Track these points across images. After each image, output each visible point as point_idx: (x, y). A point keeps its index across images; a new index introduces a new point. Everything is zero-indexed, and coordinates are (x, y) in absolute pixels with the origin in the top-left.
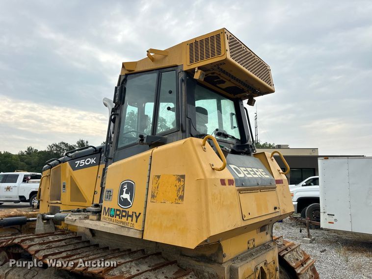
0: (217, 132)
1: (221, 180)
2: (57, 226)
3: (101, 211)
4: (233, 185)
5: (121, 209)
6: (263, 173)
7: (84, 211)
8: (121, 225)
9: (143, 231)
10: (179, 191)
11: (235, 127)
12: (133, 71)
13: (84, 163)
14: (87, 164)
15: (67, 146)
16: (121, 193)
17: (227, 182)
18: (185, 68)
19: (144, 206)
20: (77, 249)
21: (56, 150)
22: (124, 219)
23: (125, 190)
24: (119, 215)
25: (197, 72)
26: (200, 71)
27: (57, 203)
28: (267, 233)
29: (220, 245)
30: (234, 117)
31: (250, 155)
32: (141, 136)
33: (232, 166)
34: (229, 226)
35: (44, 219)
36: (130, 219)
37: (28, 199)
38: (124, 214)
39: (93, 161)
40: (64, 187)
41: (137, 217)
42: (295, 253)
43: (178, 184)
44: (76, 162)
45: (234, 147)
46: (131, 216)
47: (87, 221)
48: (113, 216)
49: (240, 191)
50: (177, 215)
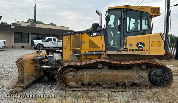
9: (150, 53)
12: (130, 8)
18: (150, 14)
22: (141, 51)
23: (140, 44)
24: (138, 50)
27: (78, 49)
40: (84, 43)
41: (147, 50)
43: (159, 43)
46: (145, 50)
48: (135, 51)
50: (159, 49)
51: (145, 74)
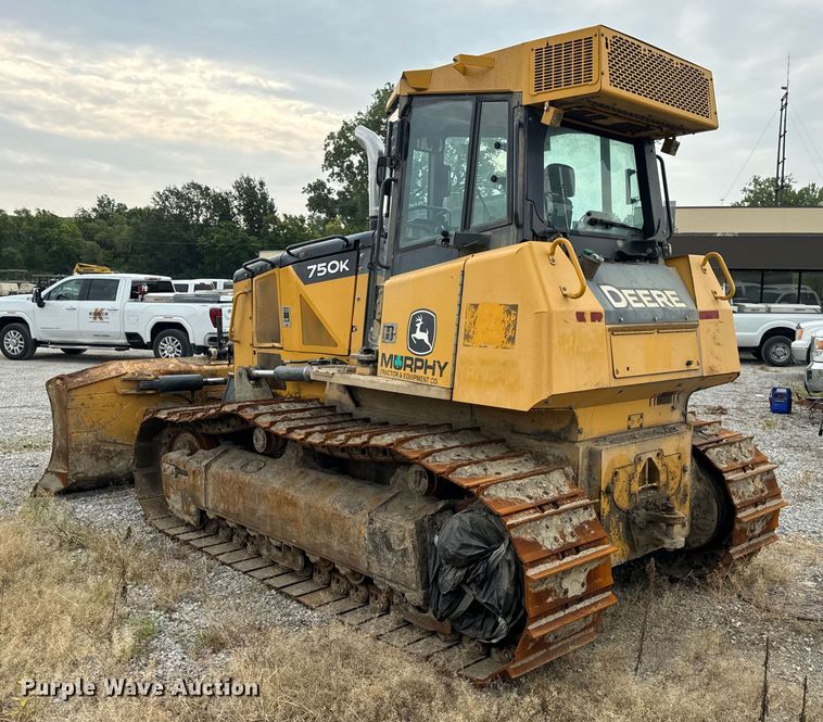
0: (588, 218)
1: (577, 313)
2: (278, 391)
3: (377, 361)
4: (599, 321)
5: (414, 357)
6: (673, 299)
7: (334, 363)
8: (416, 381)
9: (452, 389)
10: (507, 329)
11: (633, 201)
12: (425, 89)
13: (325, 269)
14: (332, 272)
15: (208, 195)
16: (413, 330)
17: (588, 317)
18: (526, 101)
19: (452, 352)
20: (335, 423)
21: (179, 207)
22: (420, 373)
23: (418, 325)
24: (410, 366)
25: (548, 110)
26: (552, 109)
27: (274, 347)
28: (673, 408)
29: (574, 414)
30: (634, 178)
31: (657, 263)
32: (445, 234)
33: (605, 289)
34: (586, 384)
35: (250, 377)
36: (429, 371)
37: (149, 340)
38: (419, 364)
39: (343, 266)
40: (286, 315)
41: (442, 369)
42: (734, 450)
43: (506, 319)
44: (309, 268)
45: (625, 245)
46: (433, 368)
47: (353, 376)
48: (400, 368)
49: (613, 332)
50: (504, 364)
51: (400, 525)
